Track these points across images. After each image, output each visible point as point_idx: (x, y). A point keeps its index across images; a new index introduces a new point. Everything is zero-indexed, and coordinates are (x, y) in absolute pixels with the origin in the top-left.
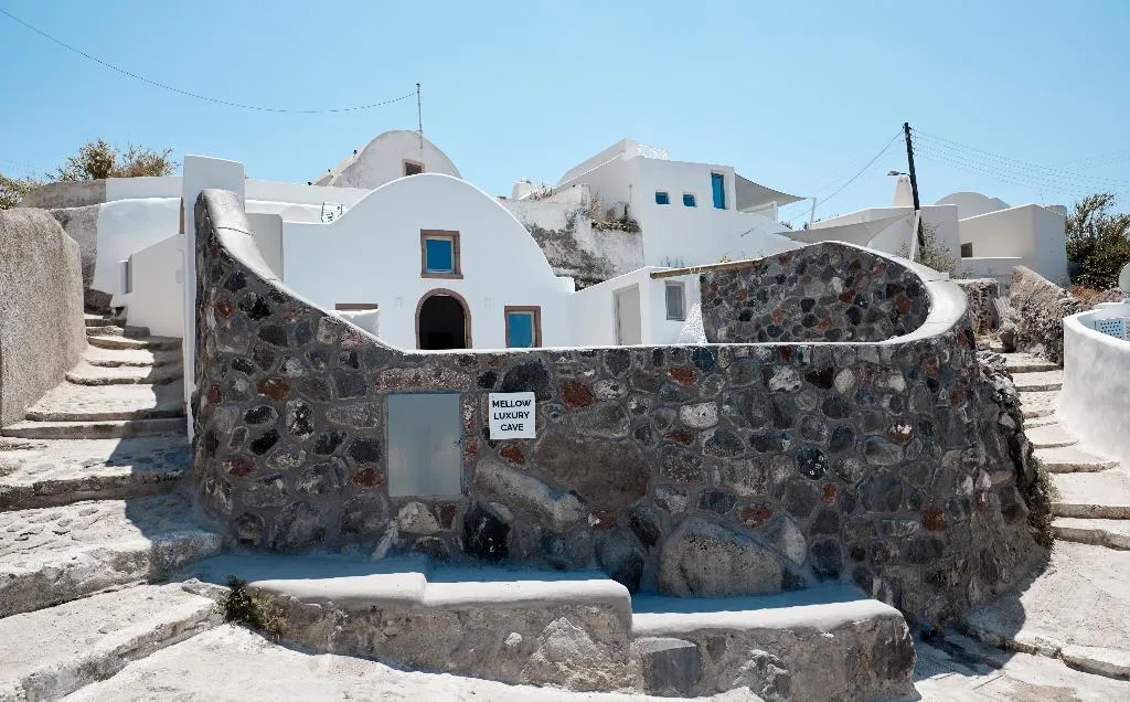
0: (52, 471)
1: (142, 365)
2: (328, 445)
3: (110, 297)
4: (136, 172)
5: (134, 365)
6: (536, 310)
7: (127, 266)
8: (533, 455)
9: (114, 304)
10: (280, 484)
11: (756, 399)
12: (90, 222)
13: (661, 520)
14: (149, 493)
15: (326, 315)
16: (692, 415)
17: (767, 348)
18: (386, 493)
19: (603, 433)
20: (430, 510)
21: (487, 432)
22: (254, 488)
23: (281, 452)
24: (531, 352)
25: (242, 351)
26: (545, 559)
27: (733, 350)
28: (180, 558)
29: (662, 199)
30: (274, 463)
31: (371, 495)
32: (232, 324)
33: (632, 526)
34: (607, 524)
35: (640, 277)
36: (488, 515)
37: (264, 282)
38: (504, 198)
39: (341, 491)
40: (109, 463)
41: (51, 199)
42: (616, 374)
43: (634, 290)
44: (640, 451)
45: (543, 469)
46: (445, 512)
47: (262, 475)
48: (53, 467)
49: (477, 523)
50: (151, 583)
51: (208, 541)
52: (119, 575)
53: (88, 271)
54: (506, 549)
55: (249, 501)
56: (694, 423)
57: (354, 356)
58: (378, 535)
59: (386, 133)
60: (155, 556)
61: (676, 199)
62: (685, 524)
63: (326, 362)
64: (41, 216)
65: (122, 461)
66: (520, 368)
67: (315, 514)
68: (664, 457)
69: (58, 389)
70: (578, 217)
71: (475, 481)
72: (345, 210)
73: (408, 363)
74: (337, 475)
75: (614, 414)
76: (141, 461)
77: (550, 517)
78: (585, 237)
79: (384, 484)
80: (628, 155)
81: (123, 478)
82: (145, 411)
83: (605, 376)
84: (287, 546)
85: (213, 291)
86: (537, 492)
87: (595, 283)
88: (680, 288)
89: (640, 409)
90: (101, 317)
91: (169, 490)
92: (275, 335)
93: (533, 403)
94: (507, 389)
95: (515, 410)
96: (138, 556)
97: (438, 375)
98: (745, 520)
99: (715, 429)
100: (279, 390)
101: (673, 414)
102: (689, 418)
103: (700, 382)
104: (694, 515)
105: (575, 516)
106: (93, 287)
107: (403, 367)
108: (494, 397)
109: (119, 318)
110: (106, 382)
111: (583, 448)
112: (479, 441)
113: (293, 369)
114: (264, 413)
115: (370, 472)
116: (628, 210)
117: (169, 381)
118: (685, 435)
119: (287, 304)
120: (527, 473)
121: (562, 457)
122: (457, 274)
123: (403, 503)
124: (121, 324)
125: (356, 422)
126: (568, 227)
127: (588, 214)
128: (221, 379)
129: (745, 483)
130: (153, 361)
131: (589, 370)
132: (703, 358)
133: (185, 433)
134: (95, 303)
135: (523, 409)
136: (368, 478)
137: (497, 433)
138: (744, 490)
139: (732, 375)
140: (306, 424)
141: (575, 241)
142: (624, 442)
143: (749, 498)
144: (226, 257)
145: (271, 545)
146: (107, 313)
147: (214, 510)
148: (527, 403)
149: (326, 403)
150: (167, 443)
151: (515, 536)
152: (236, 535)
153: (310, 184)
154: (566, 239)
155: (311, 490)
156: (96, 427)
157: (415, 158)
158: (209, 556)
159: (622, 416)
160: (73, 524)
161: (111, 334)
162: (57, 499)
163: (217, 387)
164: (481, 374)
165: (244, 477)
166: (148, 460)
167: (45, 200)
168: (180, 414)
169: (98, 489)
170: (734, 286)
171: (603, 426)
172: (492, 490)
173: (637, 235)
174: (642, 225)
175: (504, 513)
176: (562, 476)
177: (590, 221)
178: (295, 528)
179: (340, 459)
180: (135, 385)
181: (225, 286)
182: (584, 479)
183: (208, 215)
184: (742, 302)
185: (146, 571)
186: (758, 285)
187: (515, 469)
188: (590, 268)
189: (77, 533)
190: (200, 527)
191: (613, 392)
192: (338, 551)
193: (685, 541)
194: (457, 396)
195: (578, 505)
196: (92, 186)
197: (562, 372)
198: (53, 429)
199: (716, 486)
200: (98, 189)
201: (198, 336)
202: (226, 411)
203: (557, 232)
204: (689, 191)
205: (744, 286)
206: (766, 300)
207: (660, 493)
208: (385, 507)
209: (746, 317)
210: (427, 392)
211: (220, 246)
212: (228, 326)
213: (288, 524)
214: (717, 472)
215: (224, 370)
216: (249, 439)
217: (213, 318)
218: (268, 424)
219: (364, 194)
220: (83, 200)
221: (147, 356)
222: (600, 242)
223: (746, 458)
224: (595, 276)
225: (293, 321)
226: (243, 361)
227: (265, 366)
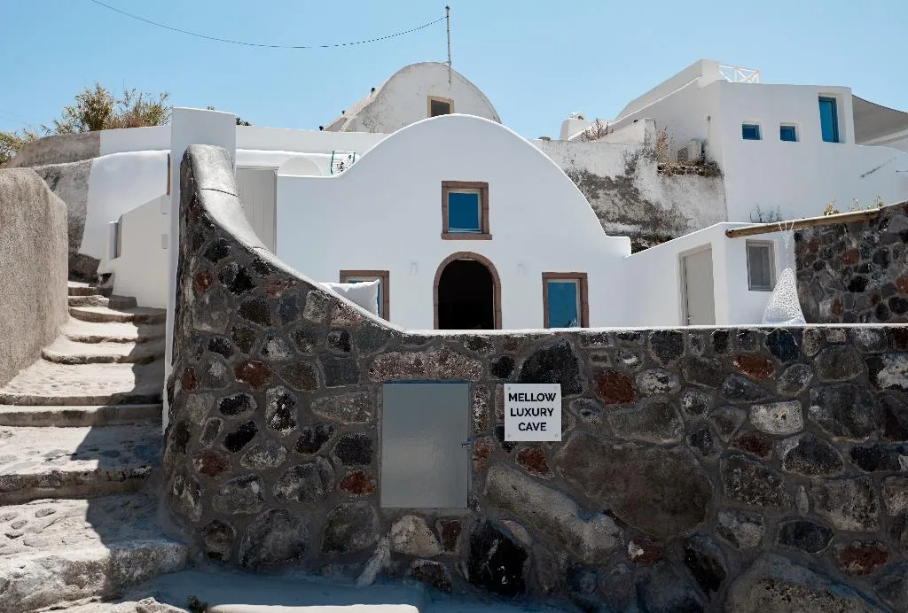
0: (12, 464)
1: (125, 341)
2: (311, 443)
3: (97, 262)
4: (132, 122)
5: (116, 341)
6: (582, 278)
7: (117, 226)
8: (559, 462)
9: (101, 270)
10: (255, 487)
11: (858, 398)
12: (82, 178)
13: (725, 555)
14: (114, 493)
15: (315, 288)
16: (766, 418)
17: (873, 330)
18: (378, 503)
19: (648, 438)
20: (429, 526)
21: (501, 431)
22: (226, 491)
23: (259, 449)
24: (557, 334)
25: (220, 330)
26: (570, 597)
27: (824, 332)
28: (139, 572)
29: (751, 133)
30: (250, 462)
31: (359, 505)
32: (210, 299)
33: (686, 562)
34: (655, 556)
35: (712, 235)
36: (501, 536)
37: (247, 251)
38: (548, 139)
39: (325, 497)
40: (74, 457)
41: (43, 155)
42: (666, 363)
43: (706, 251)
44: (696, 462)
45: (572, 481)
46: (447, 530)
47: (235, 476)
48: (14, 458)
49: (488, 547)
50: (105, 600)
51: (171, 552)
52: (69, 590)
53: (75, 233)
54: (523, 580)
55: (219, 506)
56: (770, 428)
57: (345, 336)
58: (368, 554)
59: (410, 66)
60: (112, 568)
61: (770, 132)
62: (761, 564)
63: (313, 343)
64: (27, 176)
65: (88, 453)
66: (543, 352)
67: (294, 527)
68: (729, 471)
69: (33, 368)
70: (641, 161)
71: (485, 493)
72: (358, 157)
73: (407, 346)
74: (322, 479)
75: (663, 414)
76: (106, 454)
77: (578, 543)
78: (650, 185)
79: (375, 493)
80: (706, 80)
81: (86, 474)
82: (121, 394)
83: (651, 365)
84: (260, 563)
85: (193, 261)
86: (562, 510)
87: (662, 241)
88: (766, 248)
89: (697, 408)
90: (85, 285)
91: (133, 490)
92: (256, 312)
93: (559, 398)
94: (527, 378)
95: (536, 405)
96: (92, 567)
97: (442, 361)
98: (847, 564)
99: (800, 437)
100: (258, 376)
101: (741, 415)
102: (761, 420)
103: (777, 376)
104: (771, 551)
105: (610, 544)
106: (81, 251)
107: (402, 351)
108: (511, 388)
109: (106, 286)
110: (83, 361)
111: (622, 455)
112: (491, 442)
113: (276, 351)
114: (241, 402)
115: (359, 476)
116: (706, 148)
117: (151, 359)
118: (758, 443)
119: (271, 277)
120: (552, 485)
121: (595, 466)
122: (485, 234)
123: (397, 516)
124: (106, 293)
125: (347, 416)
126: (627, 172)
127: (654, 156)
128: (197, 362)
129: (845, 512)
130: (136, 336)
131: (629, 357)
132: (783, 342)
133: (160, 422)
134: (82, 269)
135: (546, 404)
136: (357, 484)
137: (512, 434)
138: (844, 522)
139: (823, 366)
140: (288, 416)
141: (636, 190)
142: (675, 450)
143: (851, 533)
144: (209, 224)
145: (241, 561)
146: (93, 280)
147: (180, 517)
148: (551, 397)
149: (313, 392)
150: (137, 433)
151: (534, 563)
152: (203, 545)
153: (321, 128)
154: (625, 186)
155: (290, 495)
156: (65, 413)
157: (442, 94)
158: (171, 572)
159: (673, 415)
160: (27, 526)
161: (94, 305)
162: (13, 496)
163: (192, 371)
164: (494, 361)
165: (216, 478)
166: (115, 454)
167: (37, 156)
168: (157, 399)
169: (58, 486)
170: (842, 246)
171: (649, 427)
172: (506, 505)
173: (717, 180)
174: (724, 166)
175: (521, 535)
176: (595, 491)
177: (655, 165)
178: (270, 540)
179: (326, 460)
180: (114, 364)
181: (205, 255)
182: (622, 495)
183: (192, 175)
184: (852, 266)
185: (100, 585)
186: (875, 245)
187: (537, 480)
188: (656, 223)
189: (31, 537)
190: (164, 536)
191: (660, 385)
192: (320, 573)
193: (759, 587)
194: (466, 386)
195: (616, 529)
196: (85, 139)
197: (596, 358)
198: (21, 414)
199: (804, 516)
200: (91, 142)
201: (177, 311)
202: (200, 400)
203: (613, 178)
204: (788, 122)
205: (854, 245)
206: (885, 264)
207: (723, 518)
208: (375, 520)
209: (858, 285)
210: (428, 381)
211: (203, 210)
212: (207, 301)
213: (262, 537)
214: (803, 495)
215: (200, 351)
216: (223, 433)
217: (191, 292)
218: (245, 416)
219: (379, 138)
220: (76, 155)
221: (131, 331)
222: (667, 189)
223: (846, 477)
224: (663, 232)
225: (278, 295)
226: (220, 341)
227: (245, 349)
